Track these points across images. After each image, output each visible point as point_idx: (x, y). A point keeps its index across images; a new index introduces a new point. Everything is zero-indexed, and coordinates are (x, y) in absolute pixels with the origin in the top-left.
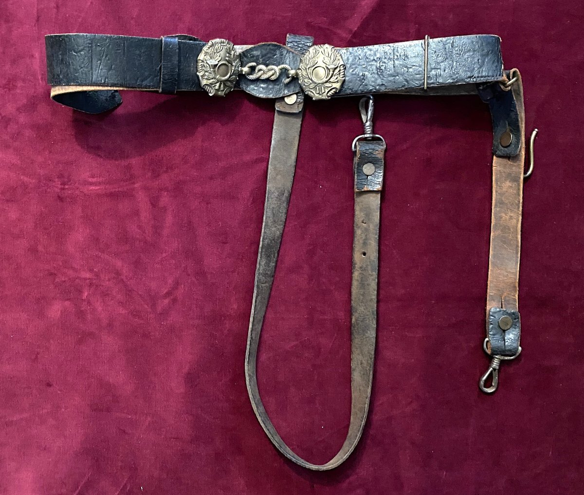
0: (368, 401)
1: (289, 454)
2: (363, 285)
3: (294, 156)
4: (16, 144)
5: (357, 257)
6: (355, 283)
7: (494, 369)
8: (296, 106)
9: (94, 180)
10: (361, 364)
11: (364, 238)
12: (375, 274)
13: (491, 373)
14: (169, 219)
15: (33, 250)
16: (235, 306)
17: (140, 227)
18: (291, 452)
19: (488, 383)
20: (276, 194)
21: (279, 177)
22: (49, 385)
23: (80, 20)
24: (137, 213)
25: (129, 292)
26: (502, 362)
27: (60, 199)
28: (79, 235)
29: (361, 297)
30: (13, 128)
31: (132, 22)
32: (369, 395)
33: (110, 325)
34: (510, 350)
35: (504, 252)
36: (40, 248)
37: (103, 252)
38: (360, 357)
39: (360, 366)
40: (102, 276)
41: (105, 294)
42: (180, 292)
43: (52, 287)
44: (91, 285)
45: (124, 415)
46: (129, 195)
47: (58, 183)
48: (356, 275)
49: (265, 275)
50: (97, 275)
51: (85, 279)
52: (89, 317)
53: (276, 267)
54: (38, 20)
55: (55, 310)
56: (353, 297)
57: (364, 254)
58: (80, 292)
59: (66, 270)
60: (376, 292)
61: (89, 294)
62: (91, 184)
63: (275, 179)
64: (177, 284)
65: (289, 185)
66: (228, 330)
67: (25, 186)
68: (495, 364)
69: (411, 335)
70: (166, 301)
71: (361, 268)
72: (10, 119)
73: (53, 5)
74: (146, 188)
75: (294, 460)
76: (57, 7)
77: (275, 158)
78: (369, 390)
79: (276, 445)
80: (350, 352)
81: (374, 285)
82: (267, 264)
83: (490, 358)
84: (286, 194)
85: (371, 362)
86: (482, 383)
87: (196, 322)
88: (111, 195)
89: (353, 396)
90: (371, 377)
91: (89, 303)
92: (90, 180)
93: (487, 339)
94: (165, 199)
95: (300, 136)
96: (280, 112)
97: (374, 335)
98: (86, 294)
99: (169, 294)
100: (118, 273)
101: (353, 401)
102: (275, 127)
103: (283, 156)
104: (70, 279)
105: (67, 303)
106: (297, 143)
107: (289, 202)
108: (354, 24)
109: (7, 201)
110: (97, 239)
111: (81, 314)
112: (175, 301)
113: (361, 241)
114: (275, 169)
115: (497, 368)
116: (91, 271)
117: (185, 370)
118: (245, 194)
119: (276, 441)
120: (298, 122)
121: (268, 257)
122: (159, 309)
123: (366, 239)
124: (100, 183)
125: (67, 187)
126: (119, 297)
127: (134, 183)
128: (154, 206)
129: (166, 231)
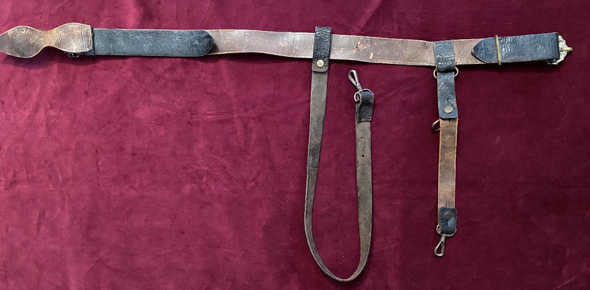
0: (370, 240)
1: (328, 272)
2: (363, 174)
3: (325, 96)
4: (164, 91)
5: (359, 158)
6: (358, 173)
7: (442, 242)
8: (324, 68)
9: (210, 112)
10: (365, 219)
11: (363, 146)
12: (370, 167)
13: (440, 245)
14: (254, 136)
15: (174, 154)
16: (293, 187)
17: (236, 140)
18: (328, 271)
19: (439, 251)
20: (316, 119)
21: (317, 109)
22: (183, 233)
23: (202, 18)
24: (235, 132)
25: (230, 178)
26: (446, 238)
27: (190, 123)
28: (201, 145)
29: (363, 181)
30: (162, 81)
31: (233, 20)
32: (370, 236)
33: (219, 198)
34: (451, 231)
35: (446, 174)
36: (178, 152)
37: (215, 155)
38: (364, 216)
39: (364, 221)
40: (215, 169)
41: (216, 180)
42: (260, 179)
43: (184, 175)
44: (208, 174)
45: (227, 250)
46: (230, 121)
47: (188, 114)
48: (359, 168)
49: (312, 166)
50: (211, 168)
51: (204, 171)
52: (207, 193)
53: (319, 161)
54: (177, 19)
55: (187, 189)
56: (358, 182)
57: (363, 156)
58: (202, 178)
59: (193, 165)
60: (371, 178)
61: (207, 180)
62: (209, 115)
63: (314, 110)
64: (258, 175)
65: (323, 113)
66: (289, 201)
67: (169, 115)
68: (443, 239)
69: (395, 203)
70: (252, 184)
71: (361, 164)
72: (160, 76)
73: (186, 9)
74: (240, 118)
75: (329, 275)
76: (188, 11)
77: (314, 98)
78: (370, 234)
79: (320, 265)
80: (358, 213)
81: (370, 173)
82: (314, 160)
83: (440, 236)
84: (322, 119)
85: (371, 218)
86: (435, 250)
87: (271, 196)
88: (220, 121)
89: (361, 239)
90: (371, 226)
91: (207, 185)
92: (208, 112)
93: (438, 226)
94: (252, 124)
95: (327, 84)
96: (315, 72)
97: (371, 202)
98: (205, 179)
99: (254, 179)
100: (224, 168)
101: (361, 241)
102: (312, 80)
103: (318, 97)
104: (195, 171)
105: (194, 185)
106: (326, 89)
107: (324, 124)
108: (362, 23)
109: (159, 125)
110: (212, 147)
111: (202, 191)
112: (257, 183)
113: (361, 149)
114: (314, 104)
115: (444, 241)
116: (208, 166)
117: (264, 224)
118: (299, 121)
119: (320, 263)
120: (325, 77)
121: (314, 155)
122: (248, 189)
123: (364, 147)
124: (213, 115)
125: (193, 116)
126: (225, 181)
127: (233, 114)
128: (245, 128)
129: (252, 143)
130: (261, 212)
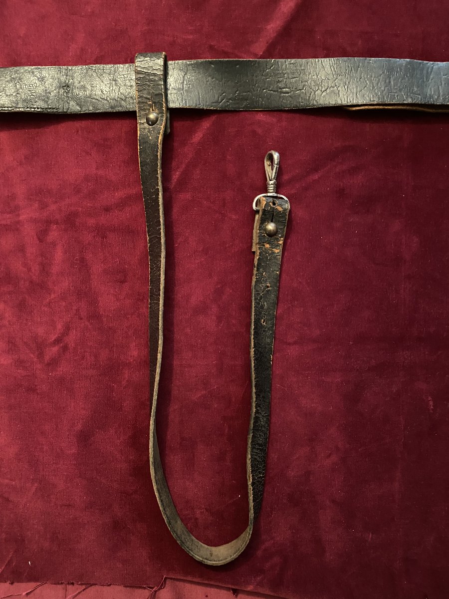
14: (59, 255)
16: (135, 353)
17: (25, 265)
24: (22, 249)
25: (12, 339)
42: (71, 338)
45: (7, 481)
46: (12, 228)
64: (67, 329)
66: (127, 381)
69: (328, 380)
70: (55, 349)
74: (32, 221)
87: (91, 372)
94: (54, 233)
99: (58, 341)
108: (259, 48)
112: (65, 348)
117: (79, 427)
122: (47, 358)
127: (18, 215)
128: (41, 241)
129: (55, 269)
130: (73, 404)
